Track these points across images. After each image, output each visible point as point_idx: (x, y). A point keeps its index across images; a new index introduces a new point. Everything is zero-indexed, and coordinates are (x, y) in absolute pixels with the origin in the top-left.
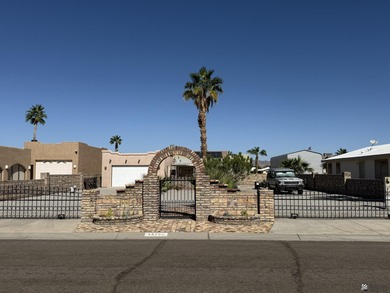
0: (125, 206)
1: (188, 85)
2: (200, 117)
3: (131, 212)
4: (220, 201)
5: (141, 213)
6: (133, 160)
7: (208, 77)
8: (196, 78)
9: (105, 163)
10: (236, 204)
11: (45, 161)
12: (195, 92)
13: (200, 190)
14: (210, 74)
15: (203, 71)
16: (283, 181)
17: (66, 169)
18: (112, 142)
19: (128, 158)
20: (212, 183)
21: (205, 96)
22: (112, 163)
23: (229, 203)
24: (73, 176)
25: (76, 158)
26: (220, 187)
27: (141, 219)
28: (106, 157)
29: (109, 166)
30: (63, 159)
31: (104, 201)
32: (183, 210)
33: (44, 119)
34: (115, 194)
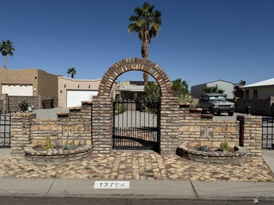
0: (69, 135)
1: (133, 18)
2: (143, 48)
3: (77, 143)
4: (192, 129)
5: (89, 142)
6: (84, 85)
7: (150, 10)
8: (139, 12)
9: (60, 87)
10: (211, 134)
11: (10, 85)
12: (140, 25)
13: (166, 115)
14: (153, 7)
15: (145, 6)
16: (217, 105)
17: (27, 91)
18: (69, 73)
19: (80, 84)
20: (181, 106)
21: (148, 28)
22: (67, 88)
23: (202, 133)
24: (33, 97)
25: (36, 82)
26: (192, 111)
27: (89, 153)
28: (61, 82)
29: (64, 90)
30: (25, 83)
31: (41, 127)
32: (136, 135)
33: (12, 51)
34: (56, 118)
